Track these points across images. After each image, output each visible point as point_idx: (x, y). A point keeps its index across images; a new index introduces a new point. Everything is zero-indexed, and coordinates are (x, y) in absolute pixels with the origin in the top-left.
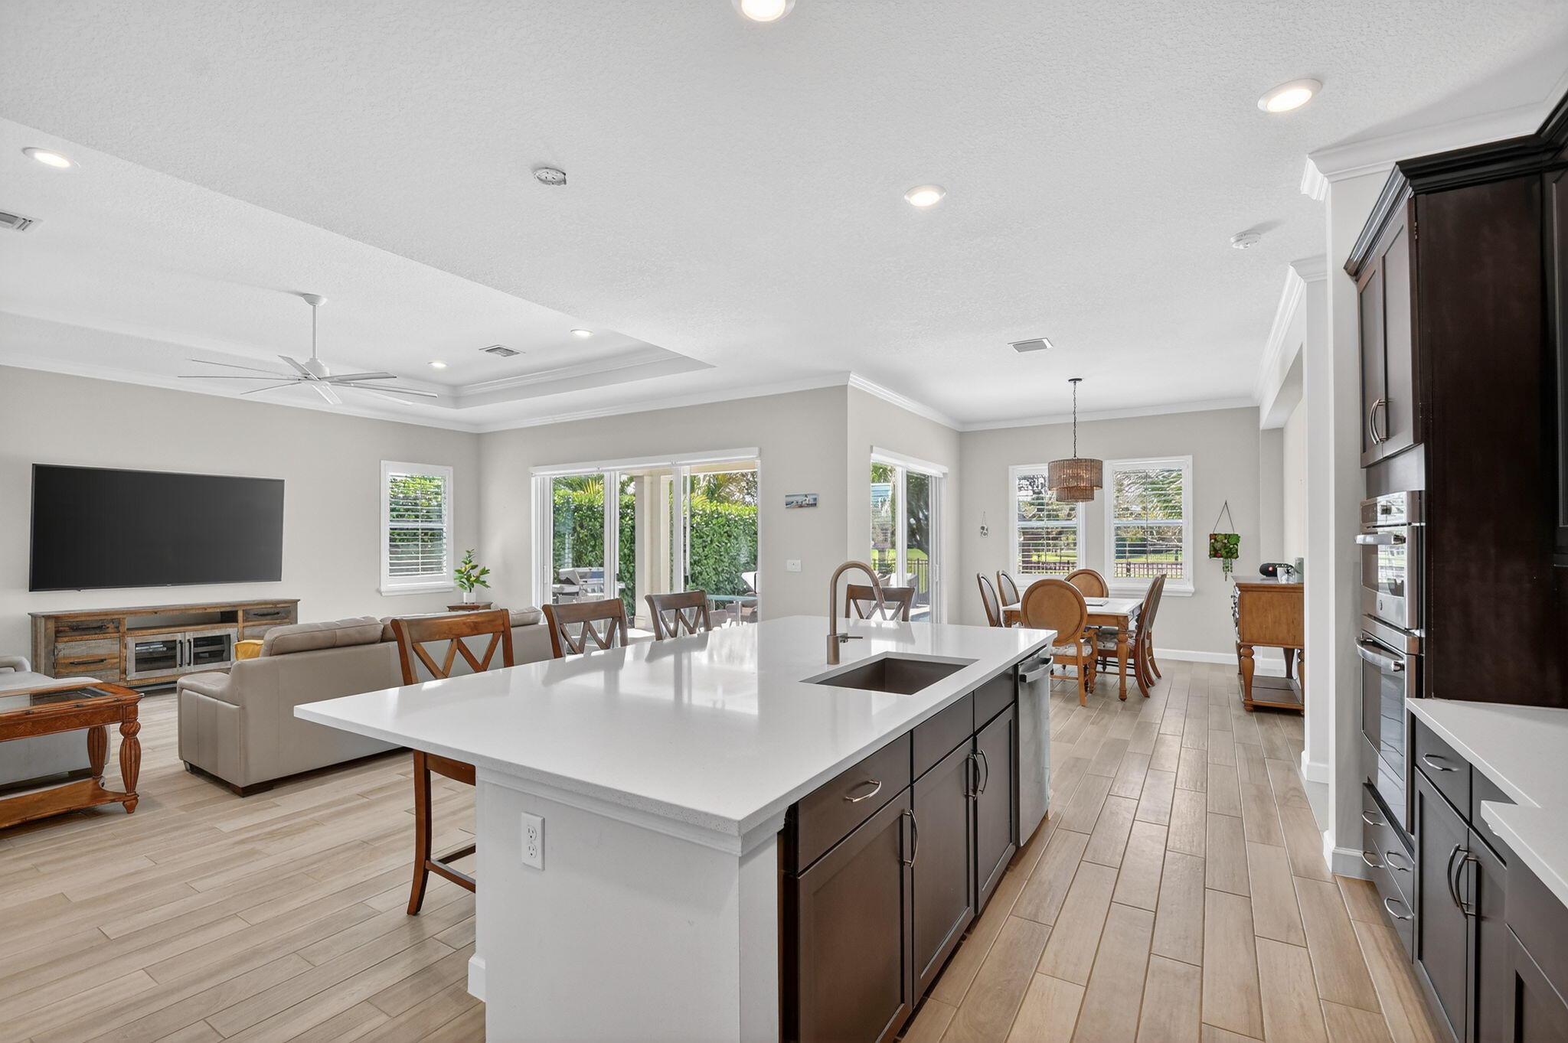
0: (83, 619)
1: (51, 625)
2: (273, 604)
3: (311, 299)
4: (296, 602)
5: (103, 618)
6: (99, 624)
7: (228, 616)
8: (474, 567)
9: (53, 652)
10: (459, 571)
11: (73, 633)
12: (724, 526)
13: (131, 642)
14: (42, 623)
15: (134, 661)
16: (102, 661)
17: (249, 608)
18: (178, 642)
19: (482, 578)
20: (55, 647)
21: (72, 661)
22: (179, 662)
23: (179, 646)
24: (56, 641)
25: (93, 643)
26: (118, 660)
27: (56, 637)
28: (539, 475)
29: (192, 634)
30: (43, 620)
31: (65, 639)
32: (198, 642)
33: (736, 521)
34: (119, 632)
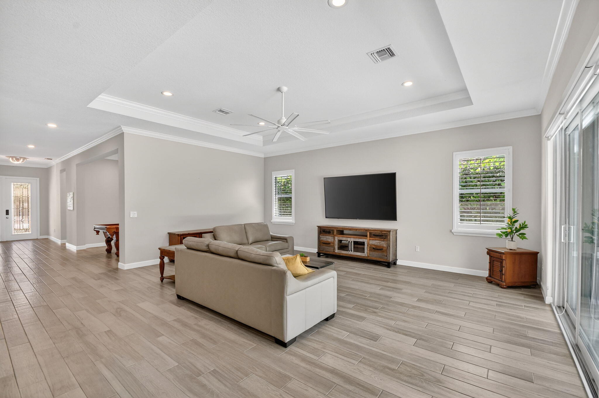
0: (326, 228)
2: (380, 231)
4: (390, 232)
6: (329, 231)
7: (364, 233)
11: (324, 233)
13: (336, 238)
15: (337, 245)
16: (330, 244)
18: (349, 242)
20: (320, 237)
22: (349, 249)
25: (328, 237)
26: (333, 244)
27: (320, 233)
29: (353, 239)
31: (322, 234)
34: (333, 234)
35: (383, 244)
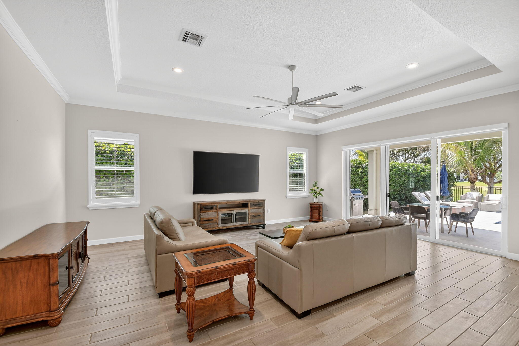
0: (208, 205)
1: (199, 206)
2: (258, 201)
3: (292, 68)
4: (264, 200)
5: (212, 204)
6: (211, 207)
7: (245, 205)
8: (318, 188)
9: (200, 216)
10: (312, 190)
11: (205, 210)
12: (397, 171)
13: (220, 213)
14: (197, 206)
15: (221, 220)
16: (212, 220)
17: (251, 202)
18: (232, 214)
19: (321, 192)
20: (200, 214)
21: (204, 219)
22: (232, 221)
23: (232, 215)
24: (200, 212)
25: (210, 213)
26: (216, 220)
27: (200, 211)
28: (345, 150)
29: (236, 211)
30: (197, 205)
31: (203, 212)
32: (238, 214)
33: (402, 169)
34: (216, 210)
35: (260, 211)
